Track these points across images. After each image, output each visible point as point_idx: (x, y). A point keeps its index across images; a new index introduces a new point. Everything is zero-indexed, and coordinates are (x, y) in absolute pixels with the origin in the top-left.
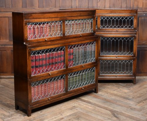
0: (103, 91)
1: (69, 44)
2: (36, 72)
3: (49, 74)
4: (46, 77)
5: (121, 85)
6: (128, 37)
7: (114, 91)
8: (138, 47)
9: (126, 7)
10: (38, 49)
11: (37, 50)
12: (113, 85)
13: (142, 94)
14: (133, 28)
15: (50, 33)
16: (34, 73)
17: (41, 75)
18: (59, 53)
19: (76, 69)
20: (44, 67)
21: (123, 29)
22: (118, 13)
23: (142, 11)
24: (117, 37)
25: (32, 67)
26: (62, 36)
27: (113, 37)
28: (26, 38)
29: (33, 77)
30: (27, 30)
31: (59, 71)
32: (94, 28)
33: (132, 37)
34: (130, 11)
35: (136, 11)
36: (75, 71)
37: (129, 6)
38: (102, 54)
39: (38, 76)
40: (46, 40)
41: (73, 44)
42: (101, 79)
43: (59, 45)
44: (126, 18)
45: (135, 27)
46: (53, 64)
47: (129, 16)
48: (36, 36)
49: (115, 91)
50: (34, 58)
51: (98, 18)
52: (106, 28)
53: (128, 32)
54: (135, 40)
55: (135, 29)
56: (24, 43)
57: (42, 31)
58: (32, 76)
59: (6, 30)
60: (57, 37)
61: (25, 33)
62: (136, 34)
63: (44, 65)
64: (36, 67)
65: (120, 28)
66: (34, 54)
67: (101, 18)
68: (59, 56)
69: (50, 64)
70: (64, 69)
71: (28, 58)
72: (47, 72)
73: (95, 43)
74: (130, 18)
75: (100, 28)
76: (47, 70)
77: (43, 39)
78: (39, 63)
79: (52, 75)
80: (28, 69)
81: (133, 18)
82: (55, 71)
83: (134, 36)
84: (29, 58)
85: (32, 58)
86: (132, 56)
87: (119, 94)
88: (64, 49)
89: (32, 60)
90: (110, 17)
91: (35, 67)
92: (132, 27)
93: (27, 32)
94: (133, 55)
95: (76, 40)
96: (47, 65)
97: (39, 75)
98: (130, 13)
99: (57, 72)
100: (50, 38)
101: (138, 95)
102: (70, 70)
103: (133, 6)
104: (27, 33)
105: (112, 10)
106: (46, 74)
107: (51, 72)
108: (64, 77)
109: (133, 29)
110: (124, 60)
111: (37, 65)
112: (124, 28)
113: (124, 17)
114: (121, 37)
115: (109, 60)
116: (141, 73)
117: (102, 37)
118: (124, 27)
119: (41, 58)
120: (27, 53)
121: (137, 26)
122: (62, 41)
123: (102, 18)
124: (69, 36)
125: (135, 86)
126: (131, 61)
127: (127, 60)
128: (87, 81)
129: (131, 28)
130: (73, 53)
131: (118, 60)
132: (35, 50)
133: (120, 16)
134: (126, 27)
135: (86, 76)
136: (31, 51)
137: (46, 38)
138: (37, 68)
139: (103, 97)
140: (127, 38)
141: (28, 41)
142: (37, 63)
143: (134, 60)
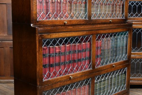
1: (97, 32)
2: (50, 75)
3: (70, 78)
4: (66, 82)
10: (54, 36)
11: (52, 37)
15: (71, 13)
16: (47, 75)
17: (58, 79)
18: (83, 45)
19: (106, 69)
20: (62, 67)
25: (45, 66)
26: (87, 19)
28: (34, 16)
29: (45, 82)
30: (36, 3)
31: (83, 73)
32: (126, 13)
36: (104, 73)
39: (53, 81)
40: (65, 23)
41: (102, 32)
43: (85, 33)
46: (74, 61)
48: (50, 15)
50: (47, 50)
56: (32, 25)
57: (58, 9)
58: (44, 80)
59: (3, 21)
60: (80, 21)
61: (33, 8)
63: (62, 63)
64: (51, 66)
66: (48, 44)
68: (83, 50)
69: (70, 63)
70: (90, 69)
71: (37, 50)
72: (67, 75)
73: (127, 34)
76: (66, 72)
77: (60, 21)
78: (54, 59)
79: (74, 79)
80: (38, 69)
82: (78, 72)
84: (39, 50)
85: (44, 51)
88: (90, 38)
89: (44, 55)
91: (49, 65)
93: (36, 6)
95: (106, 27)
96: (67, 63)
97: (55, 80)
99: (81, 74)
100: (70, 21)
102: (98, 72)
104: (36, 8)
106: (65, 77)
107: (72, 74)
108: (90, 81)
111: (51, 63)
119: (57, 51)
120: (37, 42)
122: (88, 27)
123: (130, 4)
124: (96, 20)
128: (117, 87)
130: (101, 47)
132: (49, 37)
135: (115, 80)
136: (43, 38)
137: (65, 20)
138: (51, 68)
141: (38, 22)
142: (51, 59)
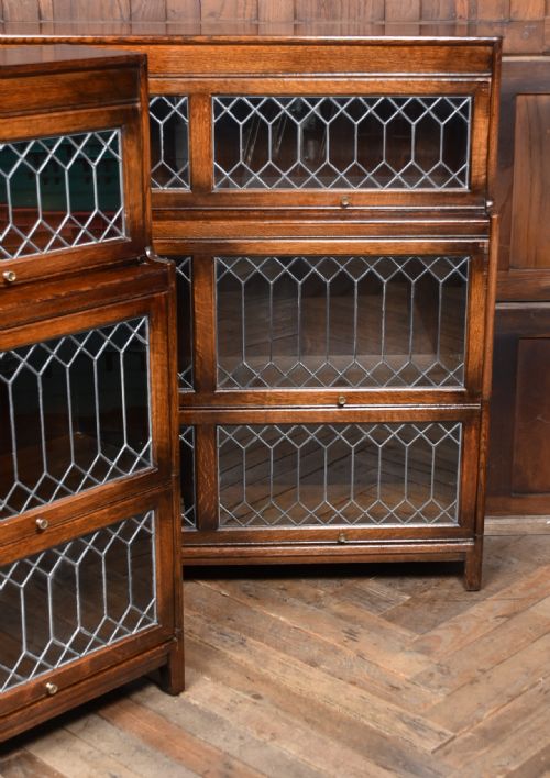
0: (229, 664)
5: (374, 602)
6: (428, 257)
7: (313, 663)
8: (498, 313)
9: (421, 17)
12: (317, 599)
13: (519, 703)
14: (465, 188)
21: (385, 190)
22: (348, 64)
23: (535, 44)
24: (343, 258)
27: (314, 258)
33: (457, 252)
34: (443, 52)
35: (489, 49)
37: (444, 10)
38: (230, 384)
42: (230, 556)
44: (414, 109)
45: (479, 174)
47: (432, 89)
49: (315, 673)
51: (197, 111)
52: (256, 184)
53: (428, 214)
54: (478, 279)
55: (478, 192)
62: (485, 231)
65: (369, 184)
67: (218, 110)
74: (443, 110)
75: (216, 188)
81: (465, 110)
83: (474, 249)
86: (458, 397)
87: (346, 699)
90: (285, 102)
92: (462, 176)
94: (461, 389)
98: (445, 66)
101: (487, 717)
103: (473, 10)
105: (300, 48)
109: (462, 195)
110: (394, 425)
112: (398, 184)
113: (400, 102)
114: (372, 258)
115: (285, 427)
116: (524, 491)
117: (229, 253)
118: (398, 176)
121: (492, 171)
123: (227, 109)
125: (474, 610)
126: (449, 425)
127: (421, 425)
129: (454, 184)
131: (353, 428)
133: (366, 89)
134: (412, 175)
139: (218, 741)
140: (414, 264)
143: (468, 419)
